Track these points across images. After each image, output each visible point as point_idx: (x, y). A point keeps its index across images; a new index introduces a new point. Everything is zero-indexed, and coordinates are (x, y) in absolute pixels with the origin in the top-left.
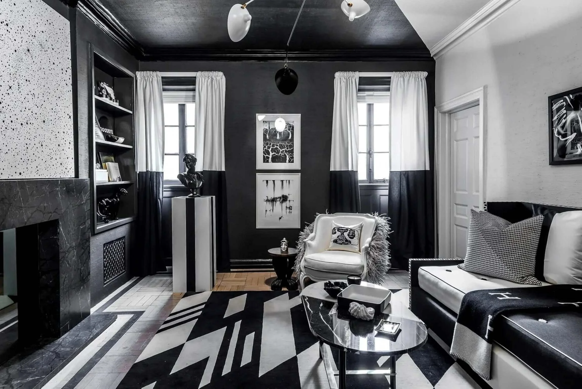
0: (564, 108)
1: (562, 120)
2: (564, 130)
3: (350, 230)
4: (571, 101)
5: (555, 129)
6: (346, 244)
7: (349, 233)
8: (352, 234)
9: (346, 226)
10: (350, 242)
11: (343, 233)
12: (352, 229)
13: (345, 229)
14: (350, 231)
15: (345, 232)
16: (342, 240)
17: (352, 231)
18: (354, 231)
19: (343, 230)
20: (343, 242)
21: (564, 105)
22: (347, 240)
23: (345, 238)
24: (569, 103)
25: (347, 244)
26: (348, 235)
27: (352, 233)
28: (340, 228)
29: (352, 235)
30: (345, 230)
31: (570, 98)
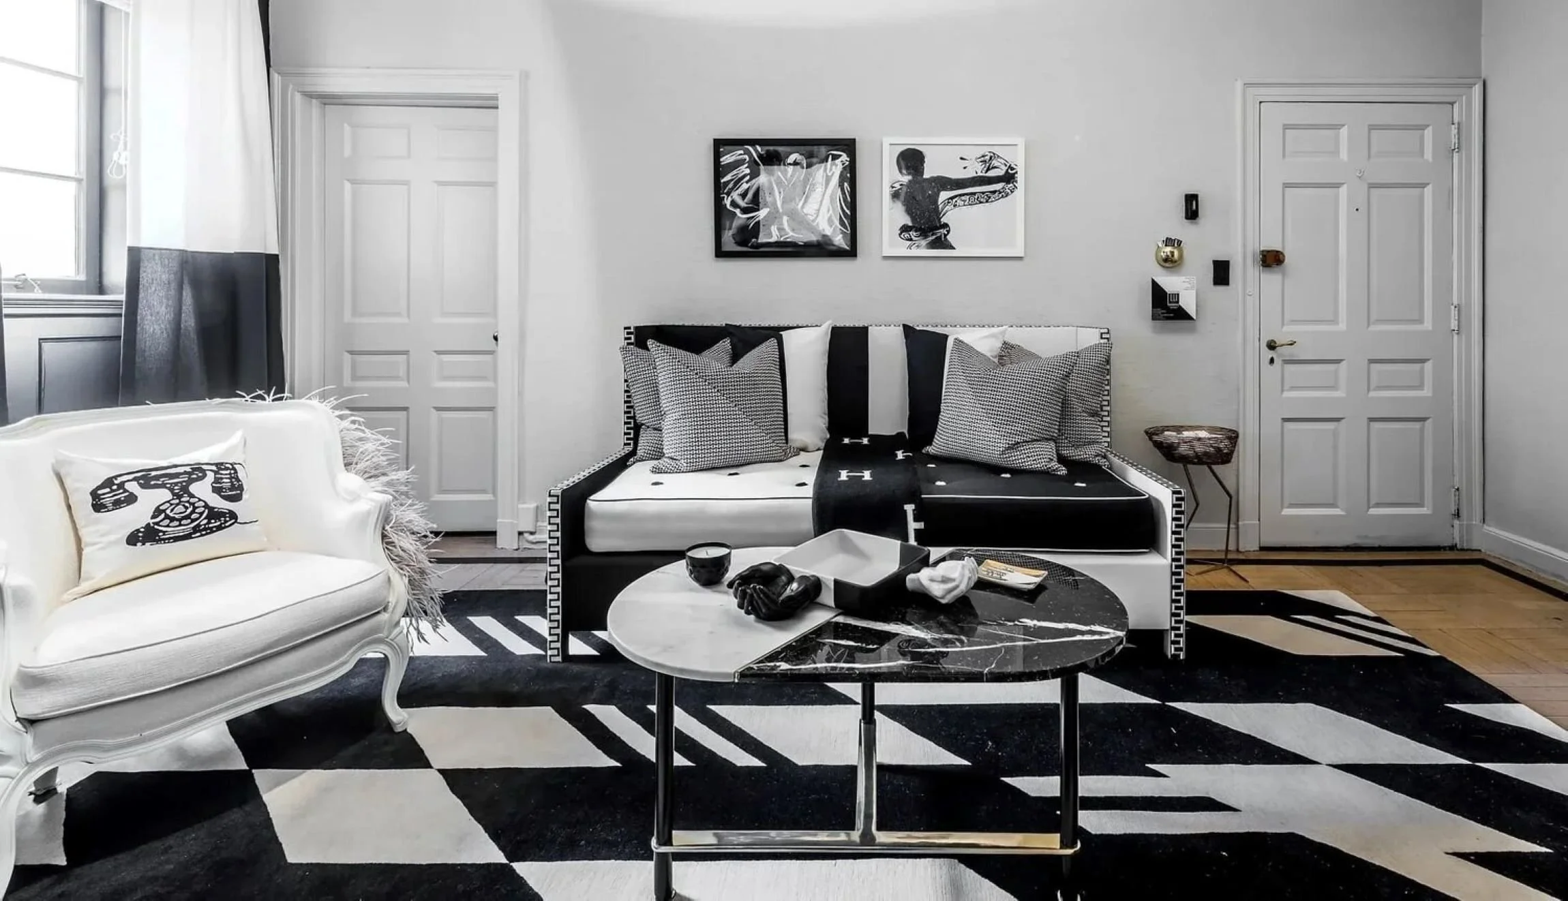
0: (746, 165)
1: (742, 184)
2: (746, 200)
3: (214, 468)
4: (760, 156)
5: (726, 197)
6: (212, 532)
7: (217, 481)
8: (231, 482)
9: (178, 456)
10: (233, 516)
11: (185, 489)
12: (222, 464)
13: (188, 469)
14: (216, 473)
15: (191, 481)
16: (188, 517)
17: (227, 469)
18: (234, 469)
19: (177, 475)
20: (199, 525)
21: (745, 160)
22: (214, 514)
23: (206, 506)
24: (754, 158)
25: (219, 528)
26: (217, 490)
27: (231, 478)
28: (153, 473)
29: (233, 488)
30: (185, 473)
31: (756, 151)
